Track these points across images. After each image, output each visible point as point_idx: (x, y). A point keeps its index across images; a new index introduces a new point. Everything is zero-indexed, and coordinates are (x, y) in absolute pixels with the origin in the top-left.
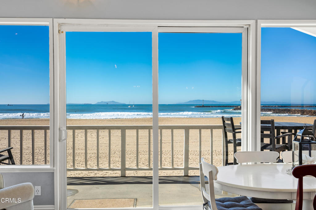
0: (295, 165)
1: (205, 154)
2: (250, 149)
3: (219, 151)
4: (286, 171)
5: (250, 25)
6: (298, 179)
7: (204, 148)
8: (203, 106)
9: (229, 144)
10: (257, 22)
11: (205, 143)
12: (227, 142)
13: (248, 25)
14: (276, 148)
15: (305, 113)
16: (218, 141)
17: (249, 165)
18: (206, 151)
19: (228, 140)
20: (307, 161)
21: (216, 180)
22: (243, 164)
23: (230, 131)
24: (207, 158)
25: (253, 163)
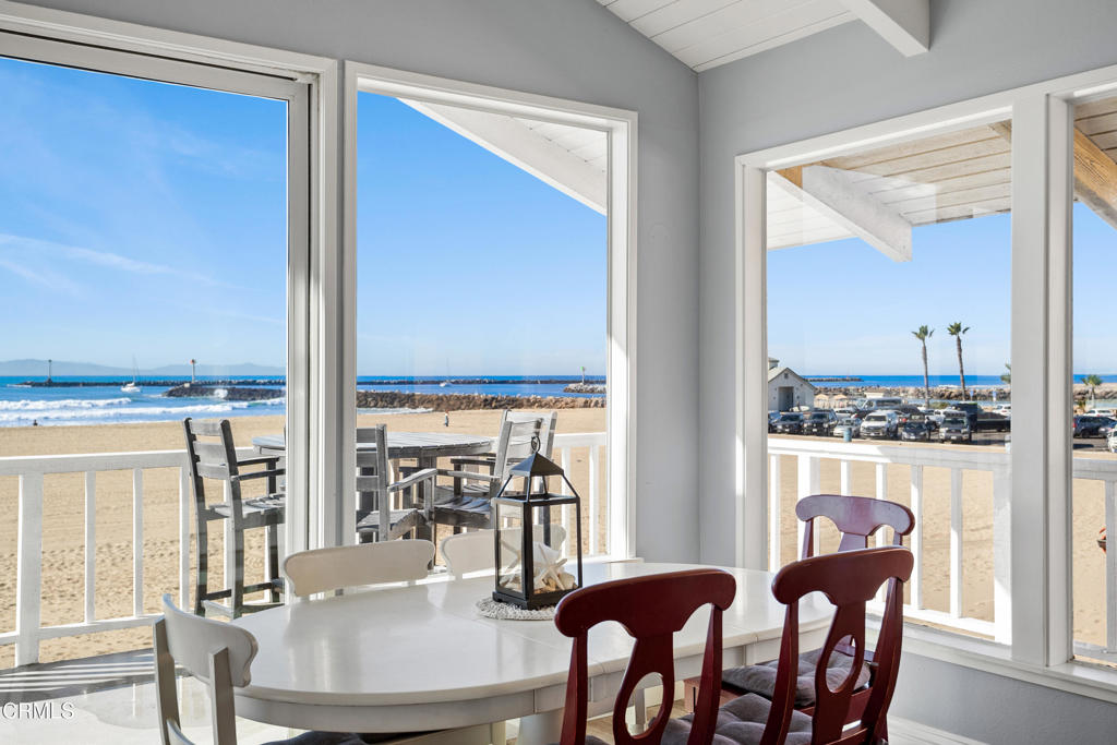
0: (506, 583)
1: (67, 564)
2: (318, 541)
3: (124, 544)
4: (477, 610)
5: (318, 75)
6: (572, 639)
7: (63, 540)
8: (50, 383)
9: (210, 524)
10: (342, 68)
11: (65, 520)
12: (206, 515)
13: (313, 74)
14: (392, 525)
15: (395, 404)
16: (118, 512)
17: (319, 603)
18: (72, 550)
19: (207, 508)
20: (547, 566)
21: (246, 683)
22: (312, 597)
23: (216, 472)
24: (76, 578)
25: (332, 594)
